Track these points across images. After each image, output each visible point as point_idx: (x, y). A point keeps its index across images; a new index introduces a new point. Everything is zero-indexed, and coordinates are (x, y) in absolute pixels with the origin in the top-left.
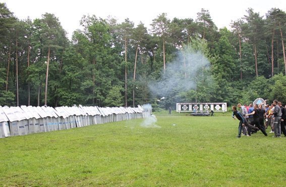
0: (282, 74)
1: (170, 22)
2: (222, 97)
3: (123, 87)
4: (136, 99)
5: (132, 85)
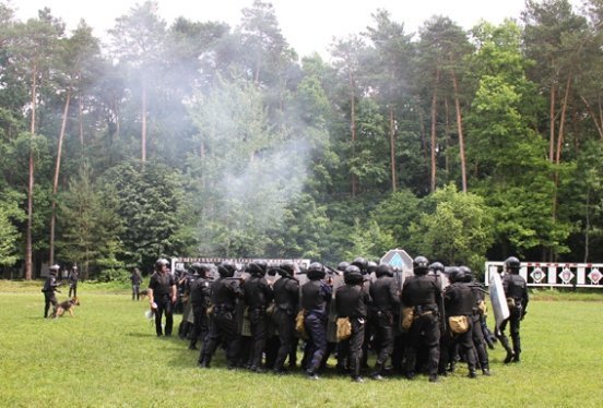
0: (453, 187)
1: (167, 28)
2: (299, 244)
3: (21, 206)
4: (61, 244)
5: (47, 203)
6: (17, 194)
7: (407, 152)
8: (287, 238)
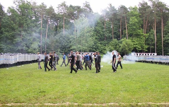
0: (125, 38)
1: (68, 7)
2: (95, 50)
3: (39, 42)
4: (47, 50)
5: (44, 42)
6: (39, 40)
7: (116, 31)
8: (93, 48)
